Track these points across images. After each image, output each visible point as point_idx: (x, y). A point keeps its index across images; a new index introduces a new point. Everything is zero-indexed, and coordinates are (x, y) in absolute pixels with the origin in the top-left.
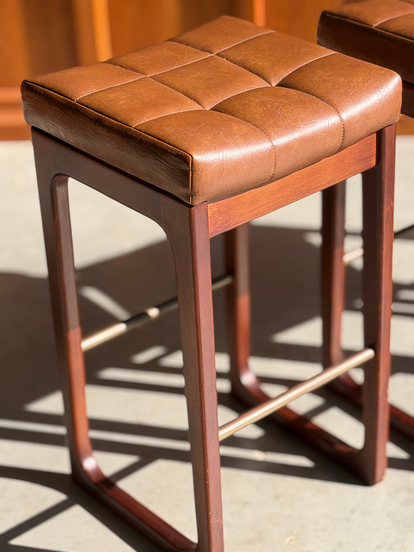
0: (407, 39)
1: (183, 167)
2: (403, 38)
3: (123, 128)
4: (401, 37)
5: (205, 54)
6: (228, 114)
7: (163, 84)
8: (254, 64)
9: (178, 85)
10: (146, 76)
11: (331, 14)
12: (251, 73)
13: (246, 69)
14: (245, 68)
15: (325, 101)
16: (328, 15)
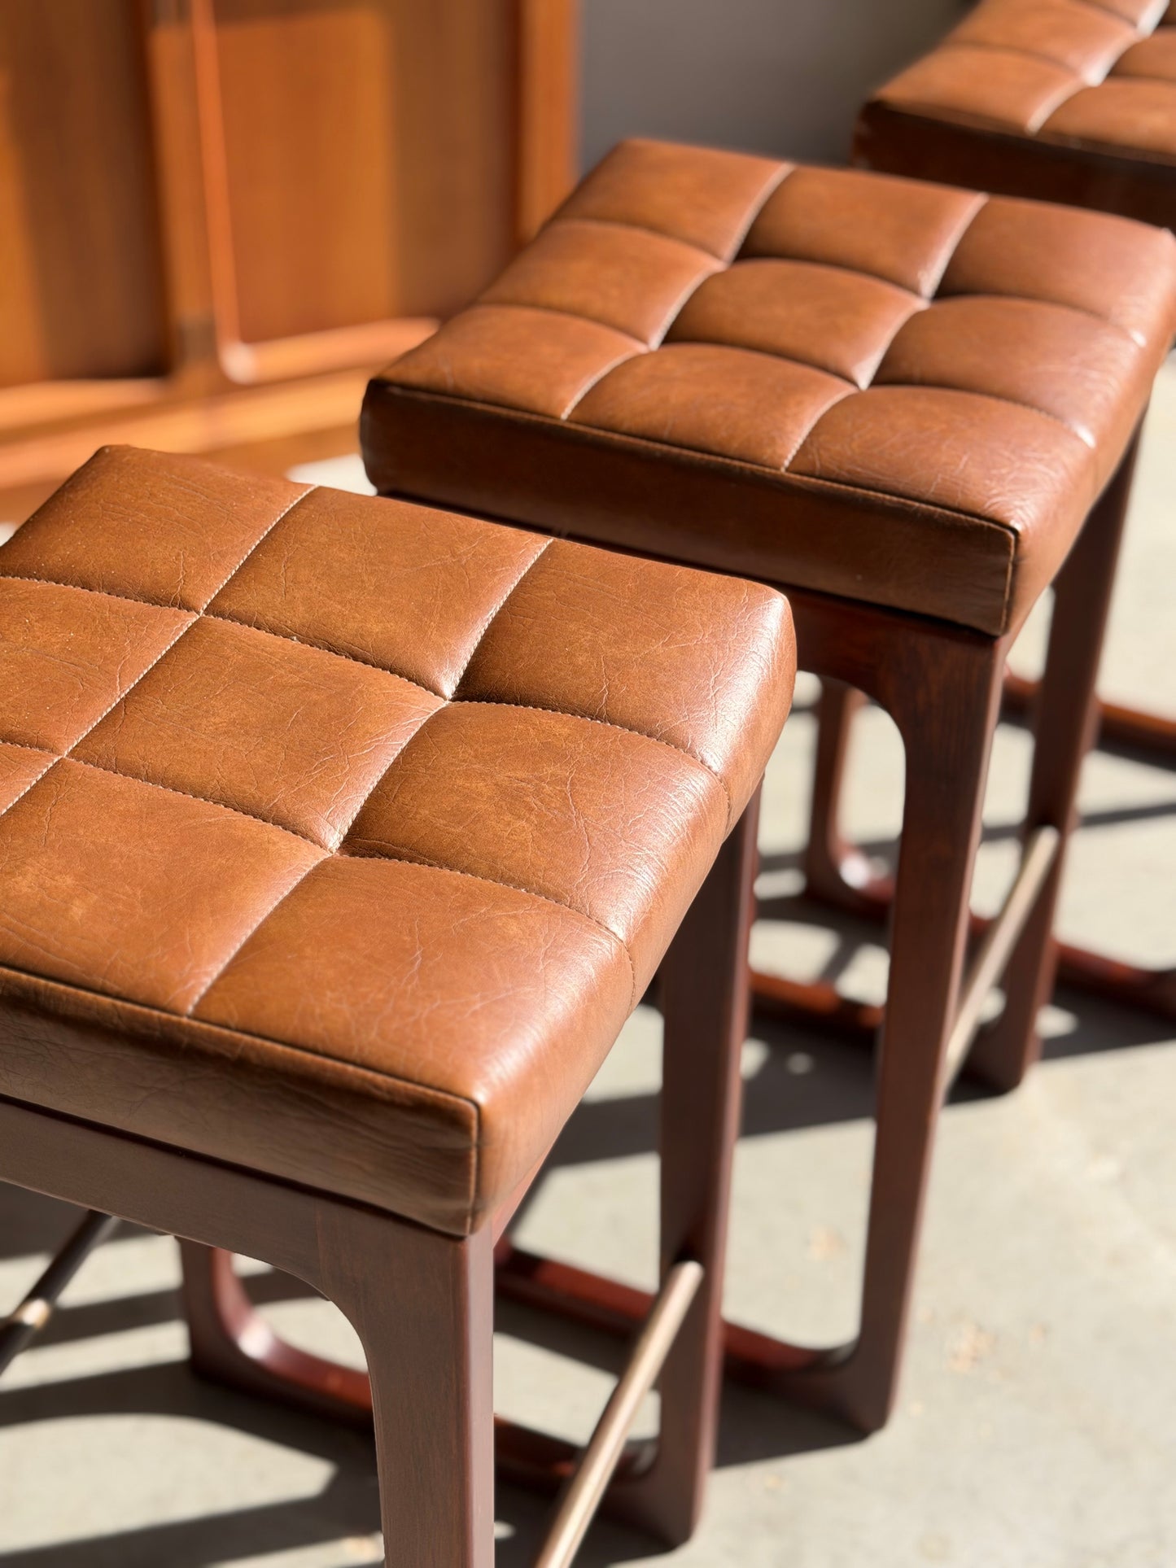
0: (685, 452)
1: (450, 1140)
2: (676, 450)
3: (147, 1022)
4: (665, 448)
5: (175, 615)
6: (430, 865)
7: (136, 776)
8: (357, 631)
9: (192, 774)
10: (60, 757)
11: (405, 386)
12: (360, 664)
13: (337, 654)
14: (332, 648)
15: (658, 736)
16: (396, 391)
